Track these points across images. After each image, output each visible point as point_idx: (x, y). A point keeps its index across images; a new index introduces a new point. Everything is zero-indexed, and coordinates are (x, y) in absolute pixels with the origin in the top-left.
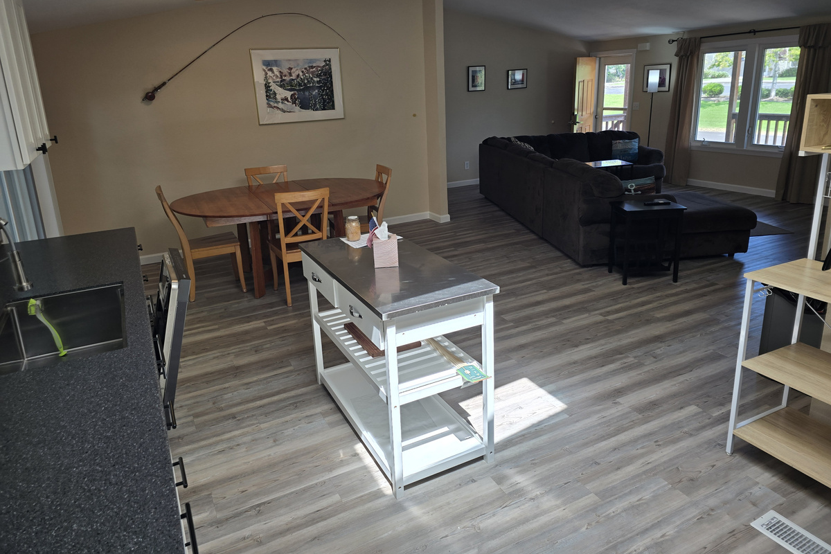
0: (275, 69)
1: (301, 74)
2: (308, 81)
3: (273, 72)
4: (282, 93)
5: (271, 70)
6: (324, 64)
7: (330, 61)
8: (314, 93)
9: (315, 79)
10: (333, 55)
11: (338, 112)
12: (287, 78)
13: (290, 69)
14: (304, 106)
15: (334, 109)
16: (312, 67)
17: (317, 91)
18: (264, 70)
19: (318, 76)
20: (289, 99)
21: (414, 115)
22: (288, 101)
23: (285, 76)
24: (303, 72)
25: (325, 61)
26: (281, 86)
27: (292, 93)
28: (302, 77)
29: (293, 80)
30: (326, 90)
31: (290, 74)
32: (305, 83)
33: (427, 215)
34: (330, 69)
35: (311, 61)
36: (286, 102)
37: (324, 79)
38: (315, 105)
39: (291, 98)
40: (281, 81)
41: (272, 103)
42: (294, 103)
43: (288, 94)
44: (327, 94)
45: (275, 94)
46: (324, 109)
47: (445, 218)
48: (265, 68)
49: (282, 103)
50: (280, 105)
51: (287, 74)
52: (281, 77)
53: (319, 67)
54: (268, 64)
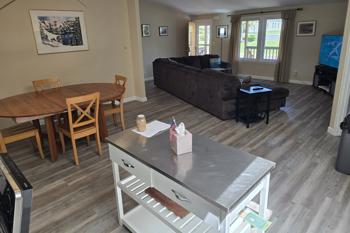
0: (46, 22)
1: (62, 25)
2: (67, 29)
3: (45, 24)
4: (51, 36)
5: (44, 22)
6: (75, 20)
7: (78, 18)
8: (71, 36)
9: (71, 28)
10: (81, 15)
11: (84, 47)
12: (54, 27)
13: (55, 22)
14: (65, 43)
15: (82, 45)
16: (69, 21)
17: (72, 35)
18: (39, 23)
19: (72, 26)
20: (56, 39)
21: (125, 48)
22: (55, 41)
23: (53, 26)
24: (63, 24)
25: (76, 18)
26: (50, 32)
27: (58, 36)
28: (63, 27)
29: (57, 28)
30: (77, 34)
31: (56, 25)
32: (64, 30)
33: (134, 98)
34: (79, 23)
35: (68, 18)
36: (54, 41)
37: (76, 28)
38: (71, 42)
39: (57, 39)
40: (50, 29)
41: (45, 42)
42: (59, 41)
43: (55, 37)
44: (78, 37)
45: (47, 36)
46: (77, 45)
47: (145, 99)
48: (39, 21)
49: (52, 41)
50: (51, 43)
51: (54, 25)
52: (50, 27)
53: (72, 21)
54: (42, 19)
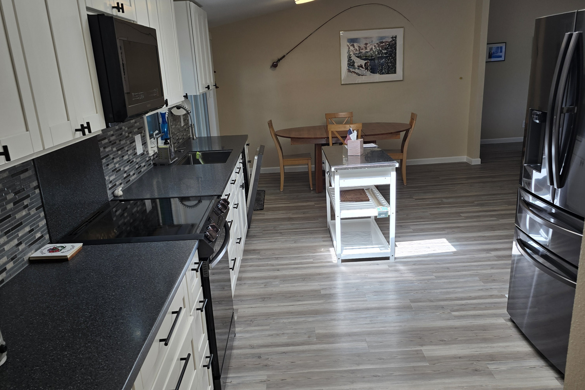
0: (355, 44)
1: (374, 48)
2: (378, 53)
3: (354, 47)
4: (359, 62)
5: (353, 46)
6: (391, 39)
7: (396, 37)
8: (382, 62)
9: (383, 51)
10: (399, 33)
11: (399, 74)
12: (364, 51)
13: (366, 44)
14: (373, 71)
15: (395, 73)
16: (382, 42)
17: (384, 60)
18: (348, 46)
19: (385, 49)
20: (364, 67)
21: (461, 78)
22: (362, 68)
23: (362, 49)
24: (375, 46)
25: (392, 38)
26: (358, 57)
27: (366, 61)
28: (374, 50)
29: (367, 52)
30: (391, 59)
31: (366, 48)
32: (375, 54)
34: (396, 43)
35: (382, 38)
36: (361, 68)
37: (390, 51)
38: (382, 70)
39: (365, 65)
40: (359, 53)
41: (351, 69)
42: (367, 69)
43: (363, 62)
44: (391, 62)
45: (354, 62)
46: (388, 73)
48: (348, 44)
49: (358, 69)
50: (357, 71)
51: (364, 48)
52: (359, 51)
53: (387, 42)
54: (352, 41)
